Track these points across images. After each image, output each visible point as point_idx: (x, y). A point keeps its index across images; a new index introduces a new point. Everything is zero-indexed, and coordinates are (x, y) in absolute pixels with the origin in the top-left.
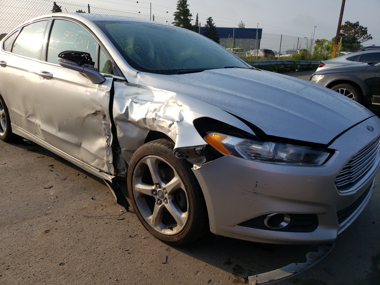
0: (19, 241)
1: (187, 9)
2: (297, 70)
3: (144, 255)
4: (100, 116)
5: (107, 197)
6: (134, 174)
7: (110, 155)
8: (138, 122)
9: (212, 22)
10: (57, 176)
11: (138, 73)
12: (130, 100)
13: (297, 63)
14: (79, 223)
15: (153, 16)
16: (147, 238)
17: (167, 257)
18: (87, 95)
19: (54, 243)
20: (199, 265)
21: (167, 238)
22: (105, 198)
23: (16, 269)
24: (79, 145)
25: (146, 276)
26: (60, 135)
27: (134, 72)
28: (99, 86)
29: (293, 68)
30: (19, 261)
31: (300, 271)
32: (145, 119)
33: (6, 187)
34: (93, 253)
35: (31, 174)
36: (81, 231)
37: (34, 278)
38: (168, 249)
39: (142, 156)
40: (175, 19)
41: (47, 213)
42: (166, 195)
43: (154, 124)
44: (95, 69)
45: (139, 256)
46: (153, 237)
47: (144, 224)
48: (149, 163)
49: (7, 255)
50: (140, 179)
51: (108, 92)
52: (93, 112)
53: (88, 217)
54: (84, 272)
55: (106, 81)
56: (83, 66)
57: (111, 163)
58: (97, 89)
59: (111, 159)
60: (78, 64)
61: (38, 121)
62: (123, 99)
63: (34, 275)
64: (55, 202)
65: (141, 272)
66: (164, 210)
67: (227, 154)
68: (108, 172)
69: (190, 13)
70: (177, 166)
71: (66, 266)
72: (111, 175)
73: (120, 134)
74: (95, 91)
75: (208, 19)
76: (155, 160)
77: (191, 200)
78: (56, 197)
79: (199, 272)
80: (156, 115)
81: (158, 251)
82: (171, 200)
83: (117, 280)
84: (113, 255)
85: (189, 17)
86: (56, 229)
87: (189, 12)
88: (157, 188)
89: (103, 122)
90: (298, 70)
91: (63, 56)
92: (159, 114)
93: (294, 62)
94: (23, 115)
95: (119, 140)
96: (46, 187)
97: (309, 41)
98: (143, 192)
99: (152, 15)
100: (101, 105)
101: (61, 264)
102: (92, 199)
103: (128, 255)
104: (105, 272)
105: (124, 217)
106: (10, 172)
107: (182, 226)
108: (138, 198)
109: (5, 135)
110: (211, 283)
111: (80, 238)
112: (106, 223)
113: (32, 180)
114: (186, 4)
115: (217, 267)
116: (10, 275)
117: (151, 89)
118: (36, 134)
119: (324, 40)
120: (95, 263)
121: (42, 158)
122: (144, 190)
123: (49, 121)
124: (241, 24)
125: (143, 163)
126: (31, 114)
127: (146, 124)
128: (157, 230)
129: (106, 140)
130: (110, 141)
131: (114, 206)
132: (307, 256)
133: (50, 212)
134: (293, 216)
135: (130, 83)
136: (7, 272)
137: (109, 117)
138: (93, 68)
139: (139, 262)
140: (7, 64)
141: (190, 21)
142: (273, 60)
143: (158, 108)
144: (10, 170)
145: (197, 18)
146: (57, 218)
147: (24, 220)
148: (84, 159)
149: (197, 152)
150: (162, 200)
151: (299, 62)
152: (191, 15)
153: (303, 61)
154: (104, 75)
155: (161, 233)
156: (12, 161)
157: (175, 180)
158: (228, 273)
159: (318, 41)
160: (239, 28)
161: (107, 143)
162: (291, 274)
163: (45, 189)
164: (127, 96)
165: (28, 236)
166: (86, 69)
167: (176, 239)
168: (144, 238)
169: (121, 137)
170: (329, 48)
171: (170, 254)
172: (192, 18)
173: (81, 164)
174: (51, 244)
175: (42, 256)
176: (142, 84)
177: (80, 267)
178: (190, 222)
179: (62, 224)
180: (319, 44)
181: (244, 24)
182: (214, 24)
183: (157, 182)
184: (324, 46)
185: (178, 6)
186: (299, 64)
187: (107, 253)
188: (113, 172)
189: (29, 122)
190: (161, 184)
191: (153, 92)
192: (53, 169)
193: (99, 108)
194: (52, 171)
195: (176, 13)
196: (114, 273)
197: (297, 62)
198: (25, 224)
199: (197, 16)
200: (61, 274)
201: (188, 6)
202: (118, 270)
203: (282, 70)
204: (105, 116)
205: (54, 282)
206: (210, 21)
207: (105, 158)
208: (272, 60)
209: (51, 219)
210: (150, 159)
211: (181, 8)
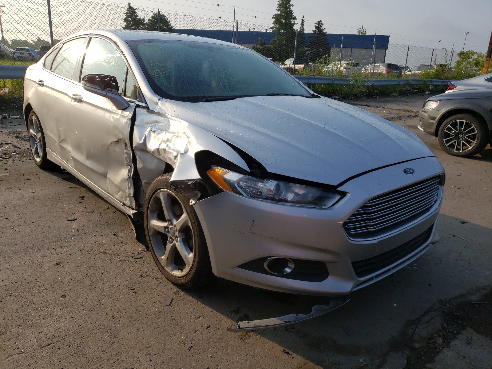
0: (28, 271)
1: (290, 10)
2: (427, 92)
3: (149, 296)
4: (122, 145)
5: (130, 234)
6: (149, 208)
7: (132, 187)
8: (153, 152)
9: (322, 26)
10: (85, 208)
11: (159, 99)
12: (149, 129)
13: (428, 83)
14: (93, 258)
15: (236, 23)
16: (159, 279)
17: (173, 299)
18: (111, 121)
19: (62, 276)
20: (204, 310)
21: (176, 279)
22: (128, 236)
23: (18, 296)
24: (105, 175)
25: (144, 316)
26: (88, 163)
27: (155, 98)
28: (122, 112)
29: (422, 90)
30: (23, 289)
31: (294, 321)
32: (158, 150)
33: (30, 217)
34: (98, 289)
35: (59, 205)
36: (92, 267)
37: (33, 306)
38: (176, 292)
39: (156, 189)
40: (274, 24)
41: (63, 245)
42: (177, 233)
43: (165, 155)
44: (118, 93)
45: (143, 296)
46: (165, 279)
47: (157, 263)
48: (161, 196)
49: (13, 283)
50: (155, 215)
51: (129, 118)
52: (116, 140)
53: (104, 253)
54: (83, 305)
55: (129, 107)
56: (107, 90)
57: (132, 197)
58: (119, 115)
59: (132, 191)
60: (101, 88)
61: (69, 148)
62: (143, 127)
63: (33, 303)
64: (75, 235)
65: (140, 312)
66: (175, 250)
67: (227, 189)
68: (130, 206)
69: (294, 16)
70: (185, 201)
71: (66, 299)
72: (133, 209)
73: (139, 165)
74: (118, 117)
75: (317, 23)
76: (167, 194)
77: (197, 239)
78: (77, 230)
79: (201, 317)
80: (167, 146)
81: (165, 293)
82: (181, 238)
83: (113, 316)
84: (118, 292)
85: (292, 21)
86: (67, 262)
87: (293, 13)
88: (170, 225)
89: (125, 151)
90: (430, 92)
91: (87, 80)
92: (170, 145)
93: (424, 82)
94: (56, 139)
95: (139, 171)
96: (69, 219)
97: (450, 54)
98: (157, 229)
99: (235, 21)
100: (123, 133)
101: (63, 296)
102: (115, 235)
103: (133, 293)
104: (104, 308)
105: (142, 256)
106: (38, 201)
107: (189, 267)
108: (153, 235)
109: (41, 161)
110: (209, 329)
111: (89, 273)
112: (121, 261)
113: (58, 211)
114: (289, 3)
115: (222, 314)
116: (11, 301)
117: (169, 118)
118: (68, 161)
119: (472, 52)
120: (96, 298)
121: (74, 188)
122: (157, 226)
123: (78, 147)
124: (362, 29)
125: (156, 197)
126: (64, 139)
127: (160, 155)
128: (168, 271)
129: (127, 171)
130: (131, 172)
131: (135, 244)
132: (313, 308)
133: (67, 245)
134: (296, 261)
135: (151, 110)
136: (8, 299)
137: (130, 147)
138: (116, 93)
139: (142, 301)
140: (44, 84)
141: (293, 25)
142: (395, 79)
143: (170, 138)
144: (39, 199)
145: (303, 22)
146: (71, 252)
147: (39, 250)
148: (109, 191)
149: (191, 186)
150: (174, 238)
151: (431, 81)
152: (295, 18)
153: (438, 80)
154: (129, 100)
155: (171, 275)
156: (43, 190)
157: (184, 216)
158: (232, 321)
159: (462, 54)
160: (359, 35)
161: (129, 174)
162: (282, 322)
163: (68, 221)
164: (147, 123)
165: (38, 267)
166: (109, 94)
167: (184, 281)
168: (155, 279)
169: (141, 168)
170: (479, 63)
171: (177, 297)
172: (296, 21)
173: (106, 196)
174: (58, 276)
175: (46, 287)
176: (162, 112)
177: (80, 300)
178: (196, 263)
179: (75, 258)
180: (463, 58)
181: (365, 29)
182: (324, 29)
183: (169, 219)
184: (471, 60)
185: (278, 7)
186: (432, 84)
187: (111, 290)
188: (134, 206)
189: (62, 147)
190: (172, 220)
191: (170, 120)
192: (82, 201)
193: (121, 136)
194: (81, 203)
195: (276, 15)
196: (112, 309)
197: (428, 81)
198: (39, 254)
199: (303, 19)
200: (59, 305)
201: (292, 6)
202: (118, 307)
203: (407, 92)
204: (126, 145)
205: (51, 312)
206: (319, 25)
207: (127, 191)
208: (393, 79)
209: (66, 252)
210: (163, 194)
211: (282, 9)
